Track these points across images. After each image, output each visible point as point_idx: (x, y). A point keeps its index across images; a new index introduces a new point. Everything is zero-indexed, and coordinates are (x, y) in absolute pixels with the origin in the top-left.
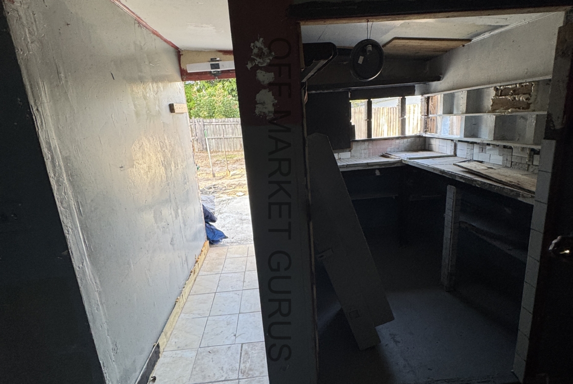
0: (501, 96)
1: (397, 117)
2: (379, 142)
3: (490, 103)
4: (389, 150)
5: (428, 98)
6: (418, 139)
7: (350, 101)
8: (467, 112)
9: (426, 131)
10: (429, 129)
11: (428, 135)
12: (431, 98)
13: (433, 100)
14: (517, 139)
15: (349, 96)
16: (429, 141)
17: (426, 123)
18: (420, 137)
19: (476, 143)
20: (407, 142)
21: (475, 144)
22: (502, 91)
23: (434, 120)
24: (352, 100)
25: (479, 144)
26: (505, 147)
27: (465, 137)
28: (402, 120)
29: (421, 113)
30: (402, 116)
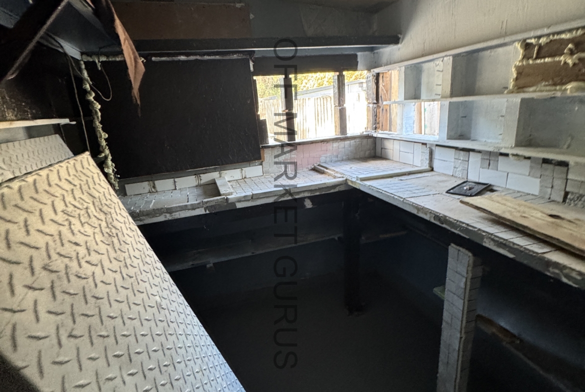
0: (537, 58)
1: (333, 106)
2: (306, 146)
3: (512, 74)
4: (323, 159)
5: (378, 75)
6: (365, 141)
7: (255, 78)
8: (452, 95)
9: (376, 128)
10: (381, 125)
11: (379, 134)
12: (381, 76)
13: (384, 79)
14: (566, 146)
15: (252, 69)
16: (382, 143)
17: (376, 116)
18: (368, 137)
19: (473, 150)
20: (350, 146)
21: (471, 153)
22: (540, 47)
23: (386, 110)
24: (257, 75)
25: (479, 152)
26: (546, 161)
27: (448, 139)
28: (340, 110)
29: (367, 99)
30: (340, 104)
